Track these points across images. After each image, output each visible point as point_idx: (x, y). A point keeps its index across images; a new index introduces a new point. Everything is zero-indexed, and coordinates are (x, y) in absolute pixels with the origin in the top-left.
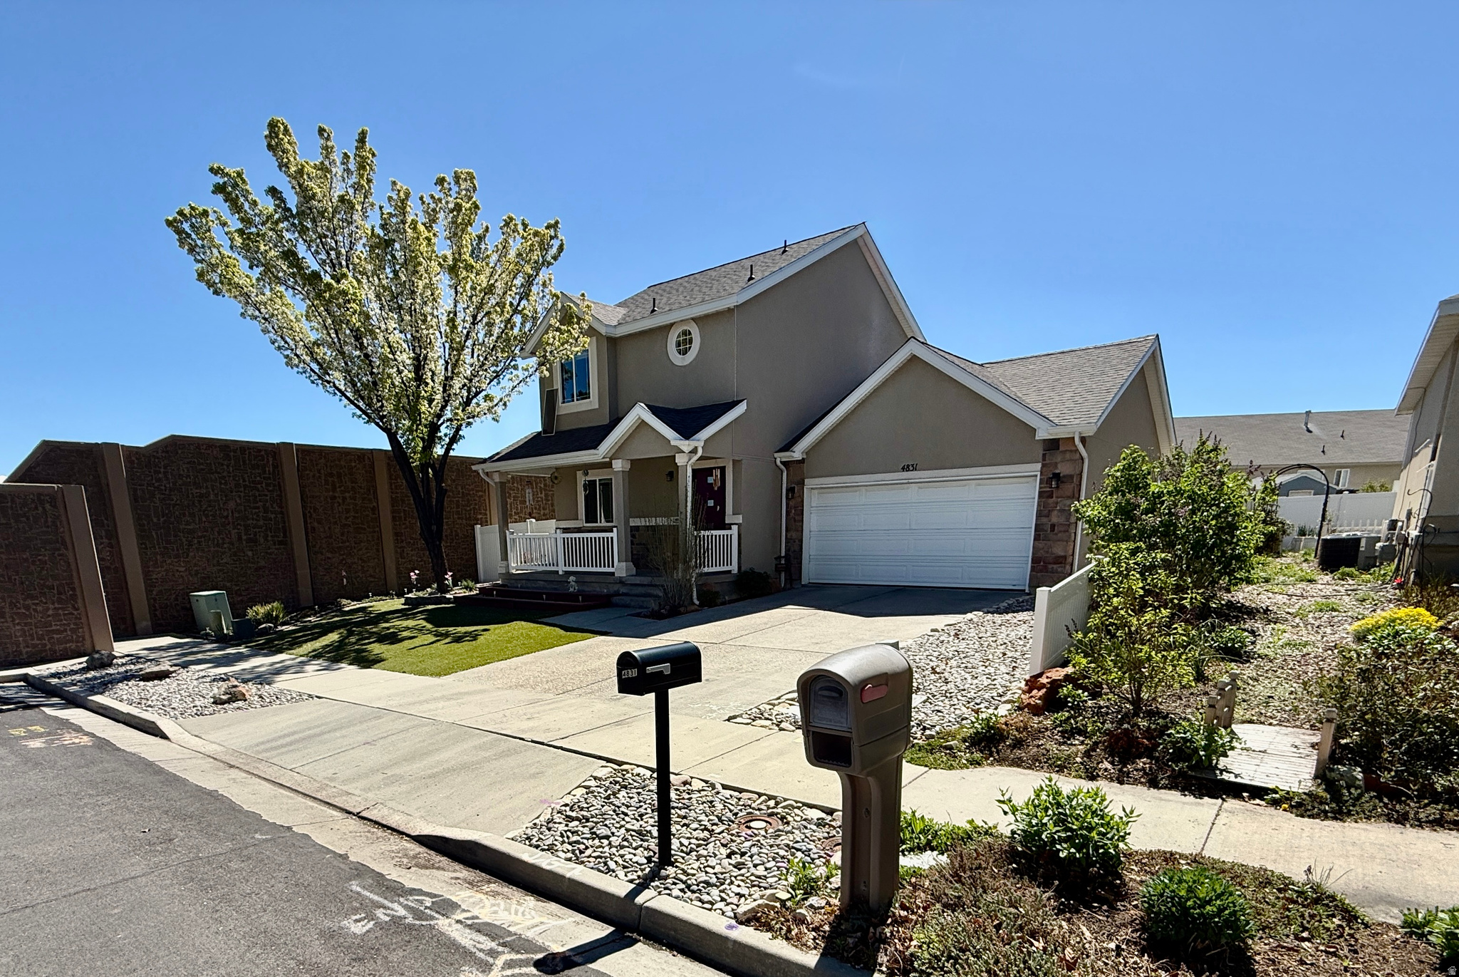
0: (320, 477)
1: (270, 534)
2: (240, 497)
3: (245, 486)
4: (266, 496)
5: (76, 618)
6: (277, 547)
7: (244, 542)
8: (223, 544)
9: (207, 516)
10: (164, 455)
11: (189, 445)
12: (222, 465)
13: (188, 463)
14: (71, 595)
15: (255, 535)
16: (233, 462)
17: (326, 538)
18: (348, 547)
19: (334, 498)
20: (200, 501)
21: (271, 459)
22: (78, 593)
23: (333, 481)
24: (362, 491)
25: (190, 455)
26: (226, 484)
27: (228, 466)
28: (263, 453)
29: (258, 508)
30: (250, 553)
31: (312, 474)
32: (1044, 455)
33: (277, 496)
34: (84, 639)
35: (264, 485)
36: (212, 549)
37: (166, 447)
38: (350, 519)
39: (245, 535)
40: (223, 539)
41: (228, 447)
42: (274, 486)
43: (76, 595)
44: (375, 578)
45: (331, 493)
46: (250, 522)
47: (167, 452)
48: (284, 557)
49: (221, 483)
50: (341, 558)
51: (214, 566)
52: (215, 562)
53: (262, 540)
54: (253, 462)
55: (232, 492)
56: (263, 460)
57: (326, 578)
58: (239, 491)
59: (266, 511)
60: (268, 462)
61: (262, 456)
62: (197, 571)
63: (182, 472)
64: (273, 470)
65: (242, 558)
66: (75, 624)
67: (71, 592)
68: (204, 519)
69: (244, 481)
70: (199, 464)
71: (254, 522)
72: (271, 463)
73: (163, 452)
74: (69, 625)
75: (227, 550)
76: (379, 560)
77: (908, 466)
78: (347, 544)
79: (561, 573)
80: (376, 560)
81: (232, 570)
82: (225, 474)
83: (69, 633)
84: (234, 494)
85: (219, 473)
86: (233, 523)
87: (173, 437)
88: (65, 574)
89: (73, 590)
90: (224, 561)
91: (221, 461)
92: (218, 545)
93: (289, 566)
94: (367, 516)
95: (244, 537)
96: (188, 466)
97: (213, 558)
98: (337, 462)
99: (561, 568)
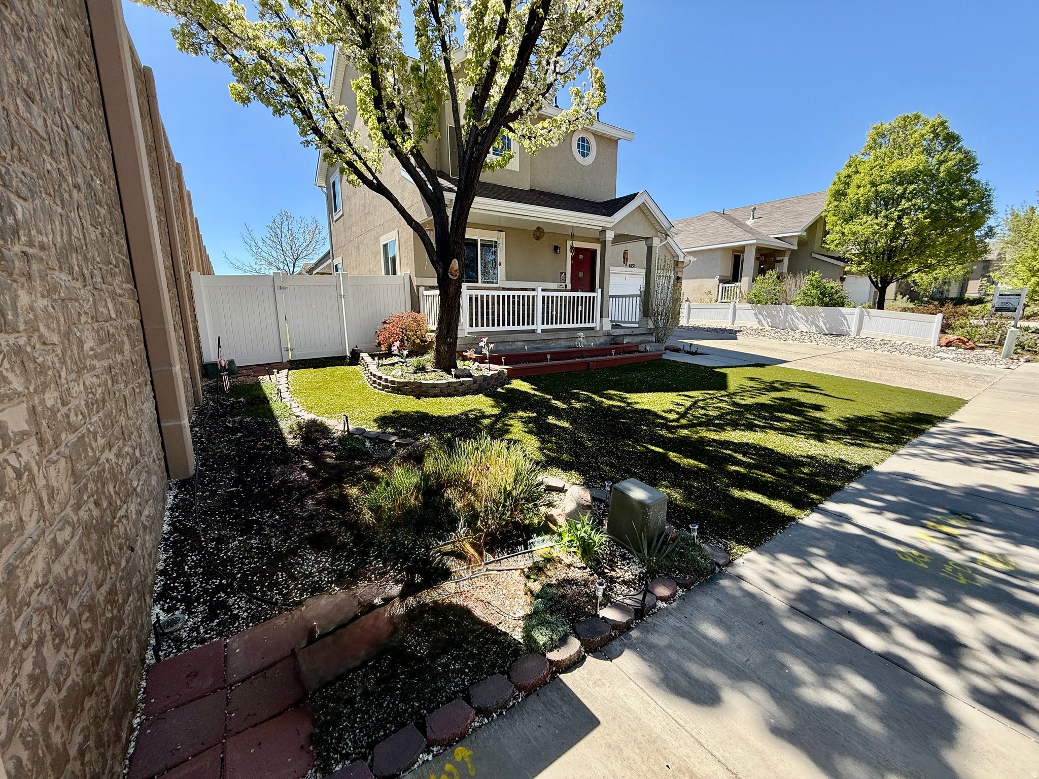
79: (539, 331)
99: (539, 327)
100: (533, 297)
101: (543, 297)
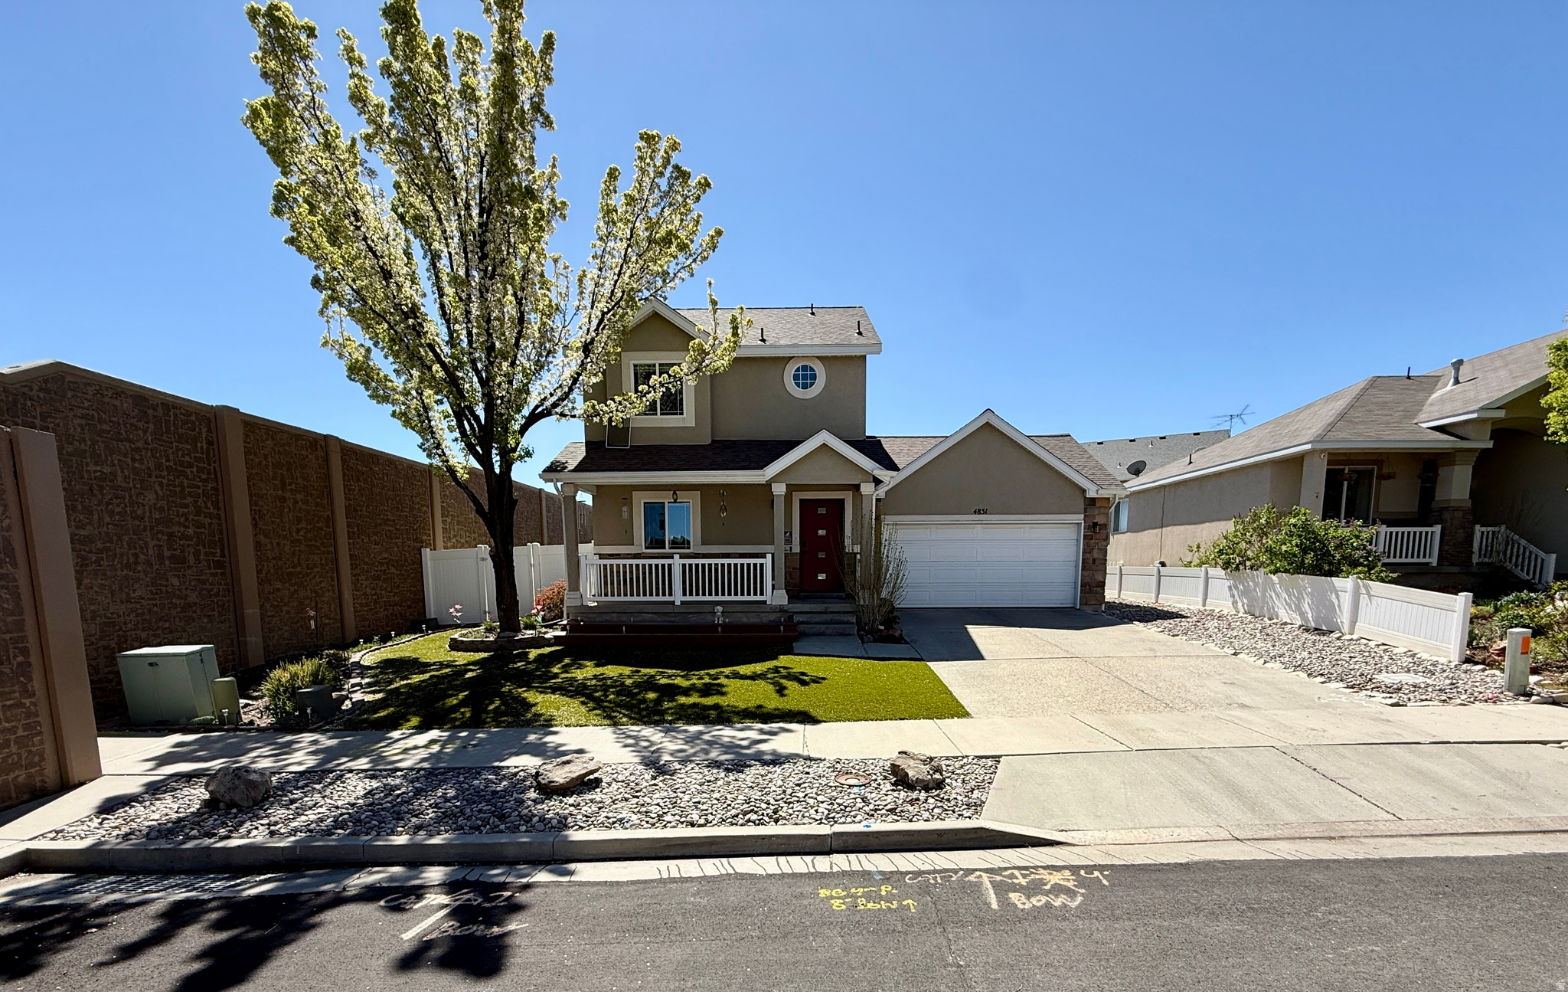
0: (267, 466)
1: (203, 551)
2: (161, 484)
3: (169, 469)
4: (199, 487)
5: (29, 715)
6: (213, 571)
7: (167, 562)
8: (136, 563)
9: (111, 514)
10: (42, 395)
11: (86, 385)
12: (137, 428)
13: (83, 417)
14: (19, 664)
15: (182, 552)
16: (152, 426)
17: (274, 558)
18: (300, 573)
19: (283, 499)
20: (101, 488)
21: (204, 430)
22: (35, 659)
23: (282, 474)
24: (314, 492)
25: (86, 404)
26: (141, 461)
27: (145, 431)
28: (193, 418)
29: (186, 506)
30: (175, 582)
31: (257, 460)
32: (1085, 509)
33: (212, 488)
34: (42, 759)
35: (194, 469)
36: (119, 573)
37: (46, 381)
38: (302, 533)
39: (168, 549)
40: (136, 555)
41: (146, 400)
42: (209, 473)
43: (29, 664)
44: (330, 619)
45: (280, 492)
46: (176, 529)
47: (48, 391)
48: (221, 587)
49: (134, 460)
50: (292, 589)
51: (122, 602)
52: (124, 596)
53: (192, 560)
54: (180, 431)
55: (150, 476)
56: (194, 430)
57: (274, 619)
58: (160, 476)
59: (198, 513)
60: (200, 433)
61: (193, 423)
62: (93, 612)
63: (71, 431)
64: (208, 449)
65: (164, 589)
66: (27, 727)
67: (20, 659)
68: (107, 519)
69: (168, 460)
70: (101, 421)
71: (182, 529)
72: (204, 434)
73: (41, 389)
74: (13, 730)
75: (142, 575)
76: (334, 594)
77: (979, 510)
78: (299, 569)
79: (678, 603)
80: (331, 593)
81: (149, 610)
82: (140, 444)
83: (14, 748)
84: (153, 479)
85: (130, 441)
86: (152, 528)
87: (58, 365)
88: (9, 619)
89: (25, 652)
90: (138, 593)
91: (134, 421)
92: (128, 566)
93: (229, 601)
94: (320, 528)
95: (167, 554)
96: (83, 422)
97: (121, 589)
98: (287, 448)
99: (678, 597)
100: (670, 566)
101: (684, 565)
